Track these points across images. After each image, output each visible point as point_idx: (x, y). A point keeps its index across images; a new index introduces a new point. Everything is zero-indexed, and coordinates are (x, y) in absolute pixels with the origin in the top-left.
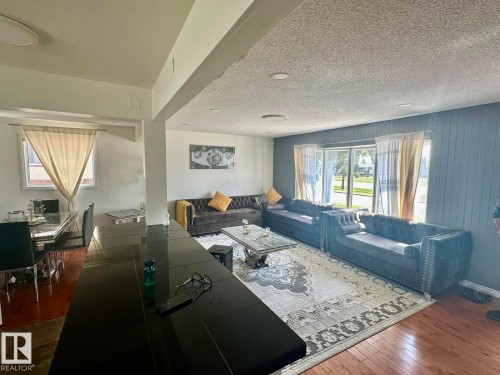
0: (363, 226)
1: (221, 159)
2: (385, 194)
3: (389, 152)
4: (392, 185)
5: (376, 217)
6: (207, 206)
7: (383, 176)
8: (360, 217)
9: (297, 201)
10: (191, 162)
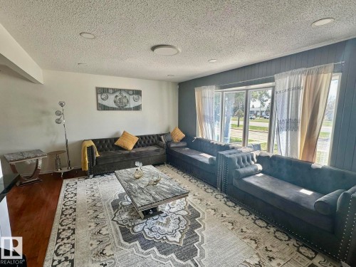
0: (260, 167)
1: (128, 101)
2: (283, 135)
3: (289, 90)
4: (292, 125)
5: (274, 158)
6: (113, 145)
7: (281, 115)
8: (257, 157)
9: (197, 139)
10: (98, 104)
